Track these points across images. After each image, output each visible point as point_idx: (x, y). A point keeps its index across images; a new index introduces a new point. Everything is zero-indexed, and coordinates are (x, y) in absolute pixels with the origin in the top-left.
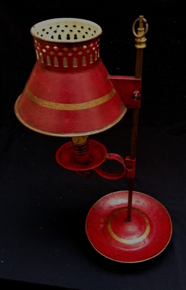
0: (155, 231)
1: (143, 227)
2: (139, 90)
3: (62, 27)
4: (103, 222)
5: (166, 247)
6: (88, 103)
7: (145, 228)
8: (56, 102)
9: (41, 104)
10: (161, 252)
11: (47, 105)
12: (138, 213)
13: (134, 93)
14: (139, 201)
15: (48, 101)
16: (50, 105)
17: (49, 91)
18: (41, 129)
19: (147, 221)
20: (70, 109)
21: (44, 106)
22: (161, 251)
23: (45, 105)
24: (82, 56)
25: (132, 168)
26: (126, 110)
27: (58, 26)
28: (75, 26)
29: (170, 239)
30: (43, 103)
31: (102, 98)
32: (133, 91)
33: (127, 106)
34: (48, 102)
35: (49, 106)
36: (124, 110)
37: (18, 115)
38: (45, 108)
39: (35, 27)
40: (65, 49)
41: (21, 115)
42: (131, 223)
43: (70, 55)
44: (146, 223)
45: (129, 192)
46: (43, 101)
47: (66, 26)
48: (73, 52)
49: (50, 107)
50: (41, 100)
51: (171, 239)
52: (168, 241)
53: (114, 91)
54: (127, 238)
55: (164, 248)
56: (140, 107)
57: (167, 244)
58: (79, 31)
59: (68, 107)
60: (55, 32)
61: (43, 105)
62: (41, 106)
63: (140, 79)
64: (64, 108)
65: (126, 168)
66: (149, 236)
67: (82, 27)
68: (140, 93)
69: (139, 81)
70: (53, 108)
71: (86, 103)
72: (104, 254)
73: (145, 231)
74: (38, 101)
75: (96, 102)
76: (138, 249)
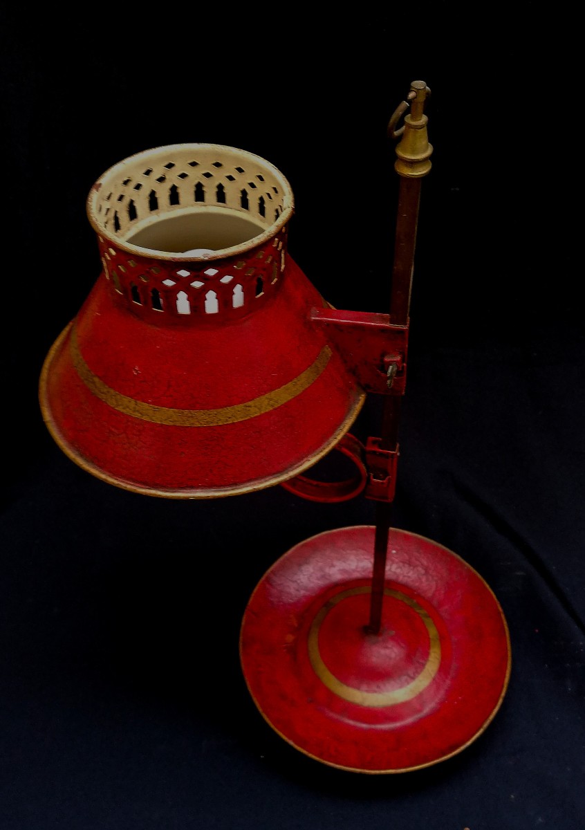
0: (454, 665)
1: (418, 654)
2: (402, 353)
3: (181, 167)
4: (296, 625)
5: (486, 725)
6: (249, 406)
7: (426, 655)
8: (153, 403)
9: (112, 403)
10: (469, 743)
11: (128, 407)
12: (406, 601)
13: (387, 359)
14: (413, 559)
15: (132, 397)
16: (137, 408)
17: (137, 371)
18: (110, 472)
19: (433, 632)
20: (193, 424)
21: (120, 409)
22: (468, 740)
23: (124, 408)
24: (232, 285)
25: (386, 474)
26: (362, 398)
27: (170, 166)
28: (218, 165)
29: (500, 701)
30: (116, 400)
31: (290, 385)
32: (383, 355)
33: (365, 388)
34: (133, 402)
35: (134, 411)
36: (355, 402)
37: (47, 415)
38: (122, 413)
39: (100, 185)
40: (184, 273)
41: (55, 417)
42: (380, 639)
43: (197, 284)
44: (429, 638)
45: (377, 529)
46: (118, 397)
47: (194, 164)
48: (205, 279)
49: (137, 415)
50: (112, 391)
51: (505, 699)
52: (494, 708)
53: (328, 351)
54: (364, 687)
55: (481, 731)
56: (403, 393)
57: (491, 717)
58: (231, 178)
59: (189, 417)
60: (161, 180)
61: (118, 405)
62: (113, 408)
63: (405, 328)
64: (175, 421)
65: (368, 472)
66: (436, 683)
67: (240, 170)
68: (403, 360)
69: (401, 332)
70: (145, 418)
71: (240, 407)
72: (290, 738)
73: (423, 666)
74: (103, 393)
75: (271, 399)
76: (398, 724)
